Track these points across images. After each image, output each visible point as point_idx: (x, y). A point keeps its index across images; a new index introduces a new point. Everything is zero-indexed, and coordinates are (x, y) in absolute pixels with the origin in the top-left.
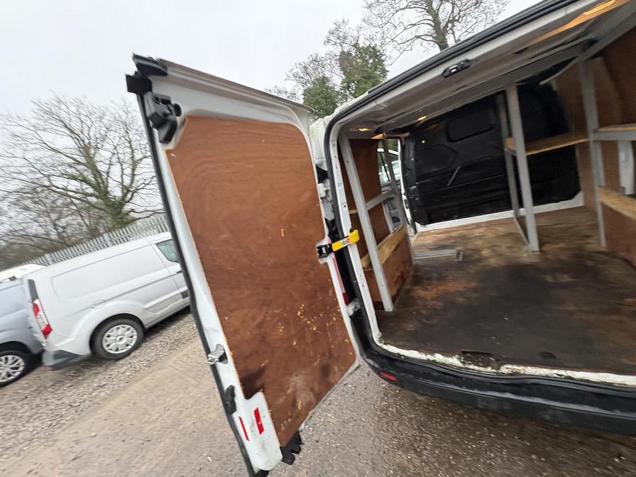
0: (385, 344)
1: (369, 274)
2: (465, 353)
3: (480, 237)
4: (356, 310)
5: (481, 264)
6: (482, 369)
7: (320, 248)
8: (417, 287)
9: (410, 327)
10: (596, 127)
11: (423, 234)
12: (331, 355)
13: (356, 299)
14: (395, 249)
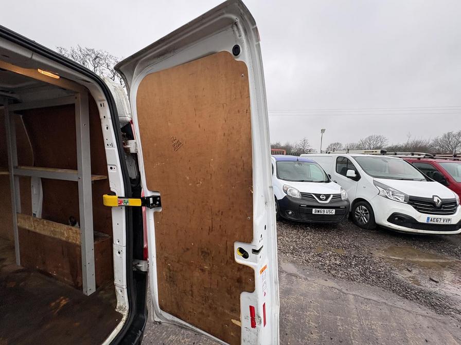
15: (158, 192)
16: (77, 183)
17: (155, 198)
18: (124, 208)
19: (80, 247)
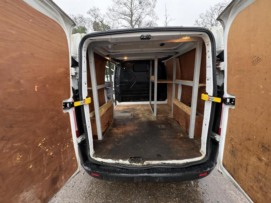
0: (96, 157)
1: (93, 121)
2: (131, 158)
3: (139, 110)
4: (83, 139)
5: (139, 120)
6: (137, 164)
7: (66, 103)
8: (114, 128)
9: (109, 147)
10: (175, 79)
11: (118, 106)
12: (61, 169)
13: (84, 134)
14: (107, 110)
15: (234, 95)
16: (192, 87)
17: (231, 99)
18: (211, 102)
19: (190, 116)
